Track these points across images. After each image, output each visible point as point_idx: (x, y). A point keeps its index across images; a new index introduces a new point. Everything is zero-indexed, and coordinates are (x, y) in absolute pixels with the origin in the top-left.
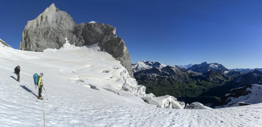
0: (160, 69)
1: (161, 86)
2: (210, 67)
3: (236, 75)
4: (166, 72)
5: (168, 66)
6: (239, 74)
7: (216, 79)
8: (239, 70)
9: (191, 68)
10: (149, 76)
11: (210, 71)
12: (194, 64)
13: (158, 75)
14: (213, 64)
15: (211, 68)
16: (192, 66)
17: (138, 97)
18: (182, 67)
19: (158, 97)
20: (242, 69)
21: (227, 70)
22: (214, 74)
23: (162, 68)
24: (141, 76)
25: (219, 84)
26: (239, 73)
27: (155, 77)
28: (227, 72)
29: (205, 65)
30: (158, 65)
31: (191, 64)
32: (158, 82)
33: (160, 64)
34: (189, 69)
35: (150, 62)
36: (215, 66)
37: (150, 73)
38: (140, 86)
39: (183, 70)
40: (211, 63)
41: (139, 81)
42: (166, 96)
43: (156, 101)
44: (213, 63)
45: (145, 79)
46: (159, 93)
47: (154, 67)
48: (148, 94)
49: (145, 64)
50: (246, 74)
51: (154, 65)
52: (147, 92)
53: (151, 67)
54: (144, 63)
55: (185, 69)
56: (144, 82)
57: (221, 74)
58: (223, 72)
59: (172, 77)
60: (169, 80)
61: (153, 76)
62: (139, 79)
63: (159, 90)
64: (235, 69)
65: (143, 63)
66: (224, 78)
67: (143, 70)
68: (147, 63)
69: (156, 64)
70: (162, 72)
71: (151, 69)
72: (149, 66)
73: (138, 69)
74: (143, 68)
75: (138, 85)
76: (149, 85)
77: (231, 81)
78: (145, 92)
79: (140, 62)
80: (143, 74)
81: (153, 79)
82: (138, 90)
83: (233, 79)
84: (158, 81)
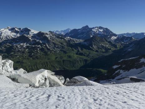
0: (30, 36)
1: (33, 59)
2: (93, 31)
3: (127, 41)
4: (37, 41)
5: (40, 32)
6: (130, 40)
7: (101, 47)
8: (130, 34)
9: (69, 34)
10: (17, 47)
11: (93, 37)
12: (73, 29)
13: (28, 45)
14: (96, 29)
15: (94, 33)
16: (70, 31)
17: (3, 76)
18: (57, 33)
19: (30, 73)
20: (134, 33)
21: (115, 35)
22: (99, 41)
23: (32, 35)
24: (5, 47)
25: (105, 53)
26: (131, 38)
27: (24, 48)
28: (115, 38)
29: (86, 30)
30: (27, 32)
31: (68, 29)
32: (28, 54)
33: (29, 30)
34: (67, 35)
35: (16, 28)
36: (99, 30)
37: (18, 42)
38: (5, 60)
39: (59, 36)
40: (94, 27)
41: (4, 54)
42: (40, 70)
43: (28, 78)
44: (97, 27)
45: (12, 51)
46: (31, 67)
47: (23, 35)
48: (17, 71)
49: (10, 32)
50: (140, 41)
51: (22, 31)
52: (15, 68)
53: (18, 35)
54: (9, 30)
55: (62, 35)
56: (10, 55)
57: (107, 41)
58: (110, 37)
59: (46, 46)
60: (42, 50)
61: (22, 46)
62: (4, 52)
63: (31, 64)
64: (125, 34)
65: (7, 30)
66: (111, 46)
67: (9, 40)
68: (13, 30)
69: (25, 30)
70: (33, 41)
71: (18, 37)
72: (15, 34)
73: (2, 39)
74: (8, 36)
75: (3, 59)
76: (18, 58)
77: (120, 49)
78: (13, 68)
79: (3, 29)
80: (8, 45)
81: (22, 50)
82: (3, 66)
83: (122, 47)
84: (28, 52)
